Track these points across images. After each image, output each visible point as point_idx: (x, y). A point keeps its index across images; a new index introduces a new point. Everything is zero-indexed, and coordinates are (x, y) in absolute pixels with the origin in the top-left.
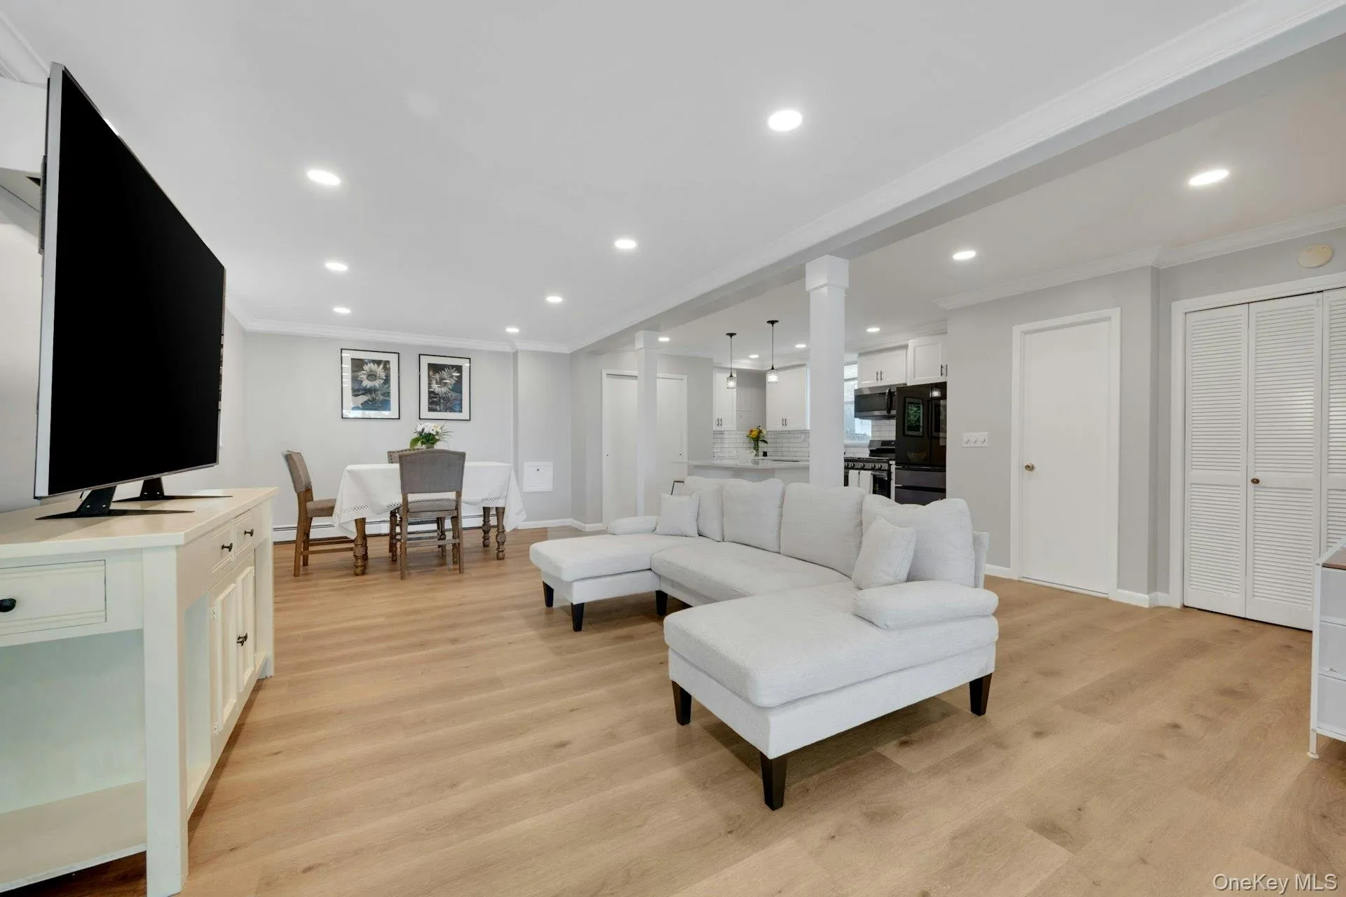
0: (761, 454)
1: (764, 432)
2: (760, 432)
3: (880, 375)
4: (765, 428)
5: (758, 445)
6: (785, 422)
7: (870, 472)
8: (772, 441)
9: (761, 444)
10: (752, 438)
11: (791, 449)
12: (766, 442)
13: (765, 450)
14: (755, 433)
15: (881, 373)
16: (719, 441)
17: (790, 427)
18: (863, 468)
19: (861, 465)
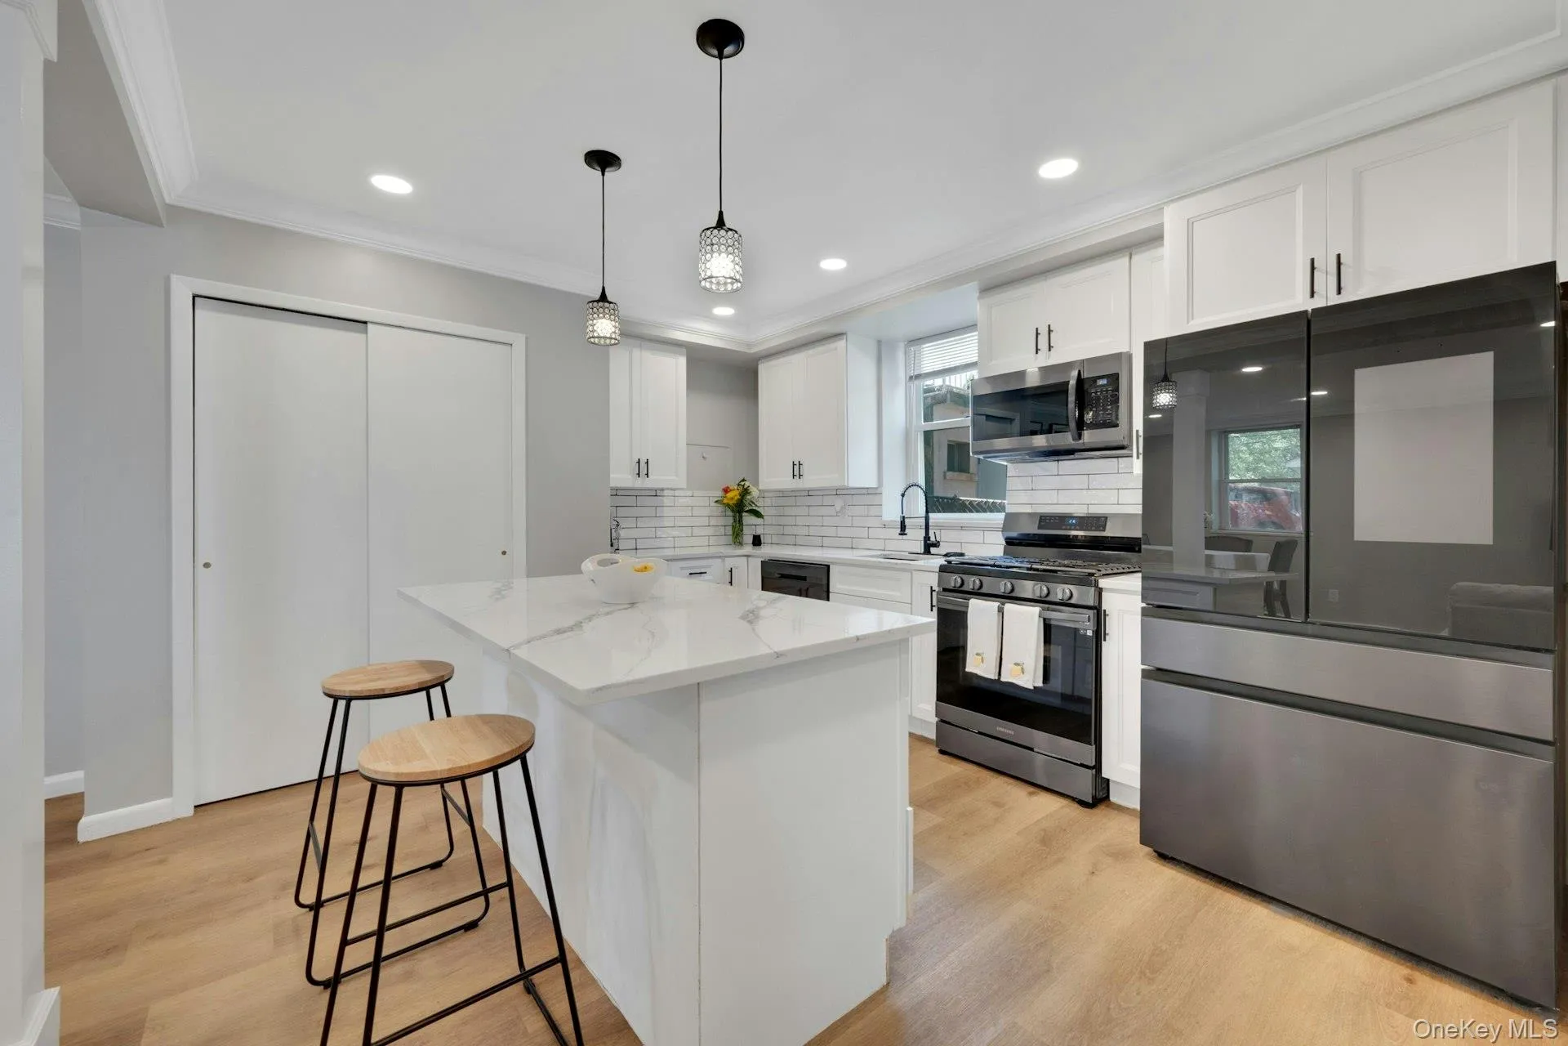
0: (748, 539)
1: (754, 492)
2: (745, 492)
3: (1044, 338)
4: (756, 484)
5: (740, 521)
6: (797, 470)
7: (1035, 610)
8: (773, 511)
9: (748, 519)
10: (728, 505)
11: (812, 531)
12: (757, 514)
13: (759, 531)
14: (734, 495)
15: (1050, 331)
16: (650, 512)
17: (810, 481)
18: (1011, 597)
19: (1003, 586)
